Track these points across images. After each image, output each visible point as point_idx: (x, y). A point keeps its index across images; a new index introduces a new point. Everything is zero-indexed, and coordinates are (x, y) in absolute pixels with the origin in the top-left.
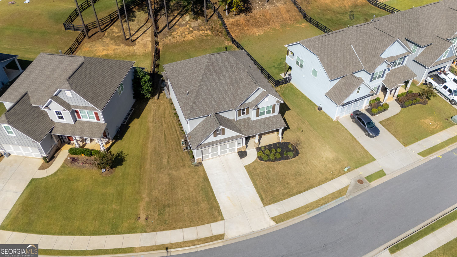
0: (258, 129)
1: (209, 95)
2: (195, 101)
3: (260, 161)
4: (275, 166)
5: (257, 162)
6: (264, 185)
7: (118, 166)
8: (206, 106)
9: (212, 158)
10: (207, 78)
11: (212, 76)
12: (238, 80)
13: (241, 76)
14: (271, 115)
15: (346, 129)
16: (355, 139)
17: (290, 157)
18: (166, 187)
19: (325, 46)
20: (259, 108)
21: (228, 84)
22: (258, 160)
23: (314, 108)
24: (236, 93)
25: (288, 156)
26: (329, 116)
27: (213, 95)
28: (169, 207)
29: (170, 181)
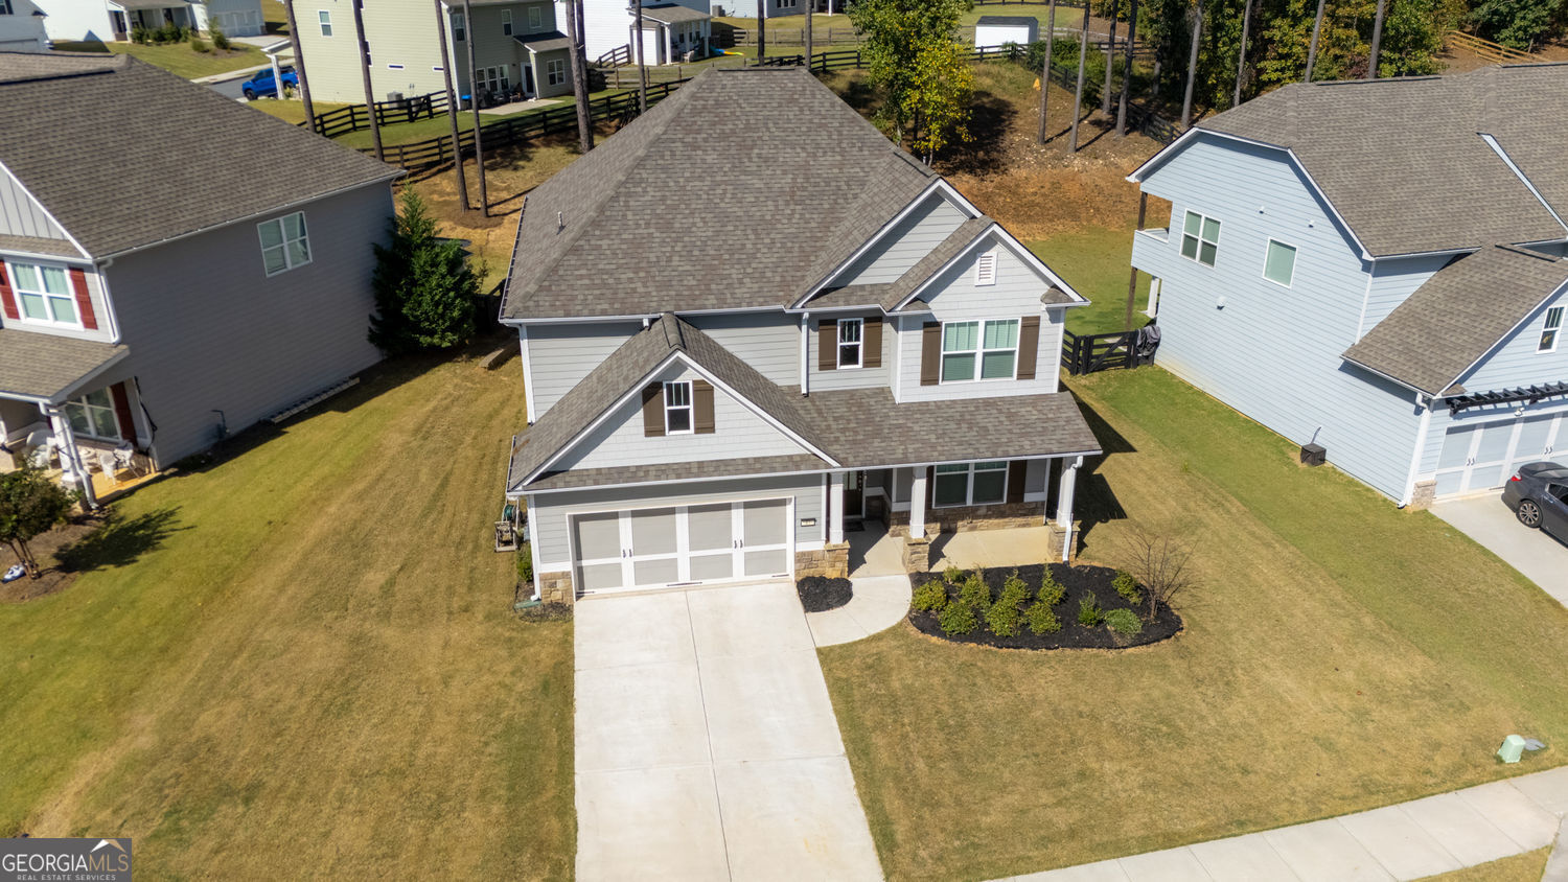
0: (923, 442)
2: (582, 243)
3: (921, 636)
4: (1015, 670)
5: (905, 636)
6: (921, 764)
8: (636, 273)
9: (640, 593)
11: (700, 153)
12: (842, 184)
13: (857, 170)
14: (1009, 387)
15: (1486, 552)
17: (1117, 639)
20: (938, 324)
22: (913, 631)
23: (1279, 452)
25: (1106, 630)
26: (1368, 489)
28: (248, 800)
29: (341, 669)
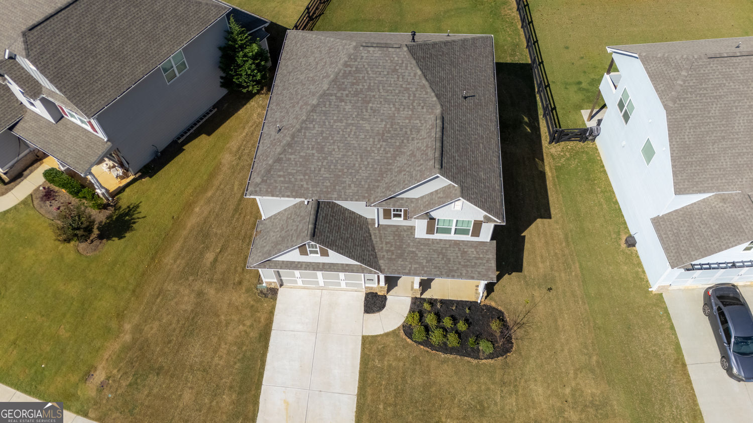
0: (420, 264)
1: (321, 150)
3: (404, 336)
4: (434, 363)
6: (381, 406)
7: (114, 239)
8: (304, 176)
10: (330, 105)
11: (343, 104)
12: (408, 130)
13: (418, 121)
14: (467, 238)
15: (672, 328)
16: (684, 365)
17: (481, 354)
18: (178, 321)
19: (705, 89)
20: (434, 219)
21: (378, 134)
22: (402, 333)
23: (618, 233)
24: (390, 164)
25: (478, 348)
26: (644, 272)
27: (330, 153)
28: (158, 374)
29: (192, 311)
